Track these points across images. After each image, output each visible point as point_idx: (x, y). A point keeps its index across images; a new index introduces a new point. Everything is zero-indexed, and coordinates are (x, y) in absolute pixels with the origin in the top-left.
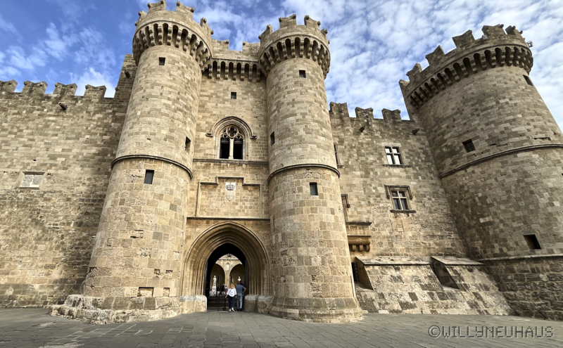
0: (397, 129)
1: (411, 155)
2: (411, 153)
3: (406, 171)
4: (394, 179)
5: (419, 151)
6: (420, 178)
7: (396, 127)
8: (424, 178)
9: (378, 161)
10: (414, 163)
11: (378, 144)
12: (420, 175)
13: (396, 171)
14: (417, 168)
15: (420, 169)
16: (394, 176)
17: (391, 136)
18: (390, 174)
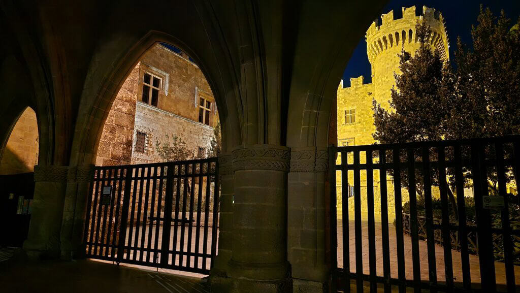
0: (356, 94)
1: (362, 114)
2: (363, 112)
3: (355, 127)
4: (346, 134)
6: (364, 130)
7: (357, 92)
8: (367, 130)
10: (363, 120)
11: (340, 109)
12: (365, 128)
13: (348, 127)
14: (364, 123)
15: (366, 123)
17: (351, 101)
18: (344, 131)
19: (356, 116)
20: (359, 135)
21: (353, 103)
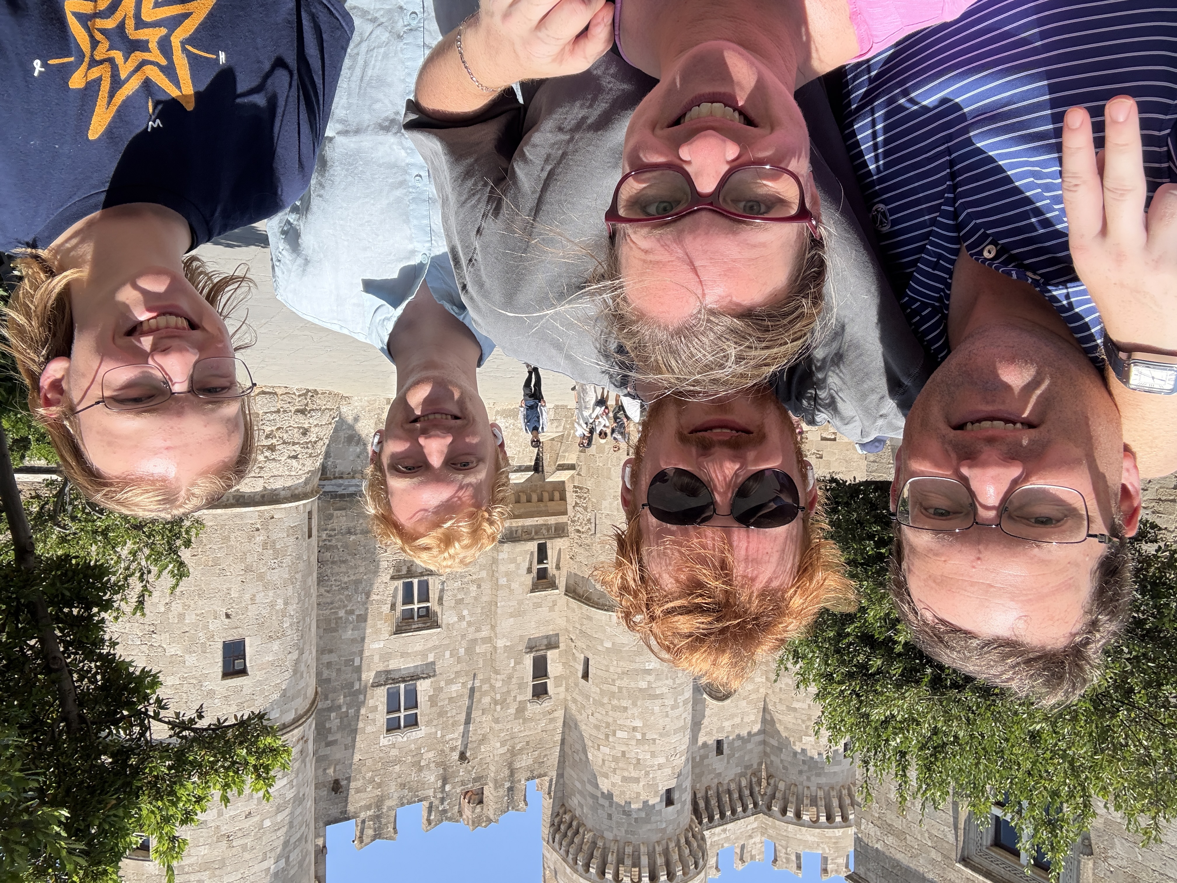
0: (379, 785)
1: (362, 718)
3: (387, 672)
4: (418, 647)
5: (338, 736)
6: (357, 661)
8: (349, 662)
9: (442, 684)
10: (362, 698)
11: (434, 730)
12: (355, 670)
13: (408, 668)
14: (356, 687)
15: (352, 684)
16: (416, 654)
17: (397, 761)
19: (383, 708)
20: (376, 646)
21: (394, 752)
